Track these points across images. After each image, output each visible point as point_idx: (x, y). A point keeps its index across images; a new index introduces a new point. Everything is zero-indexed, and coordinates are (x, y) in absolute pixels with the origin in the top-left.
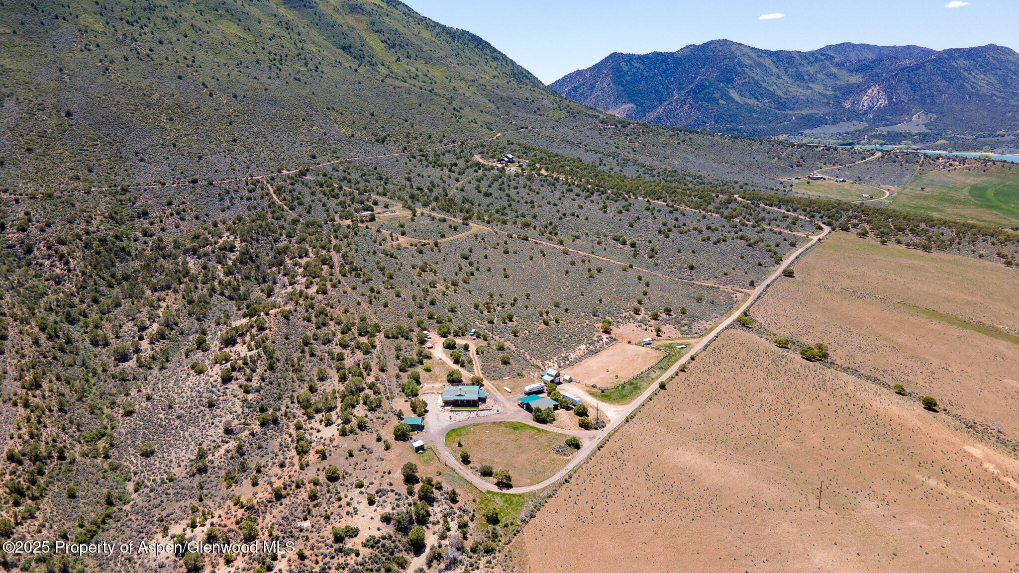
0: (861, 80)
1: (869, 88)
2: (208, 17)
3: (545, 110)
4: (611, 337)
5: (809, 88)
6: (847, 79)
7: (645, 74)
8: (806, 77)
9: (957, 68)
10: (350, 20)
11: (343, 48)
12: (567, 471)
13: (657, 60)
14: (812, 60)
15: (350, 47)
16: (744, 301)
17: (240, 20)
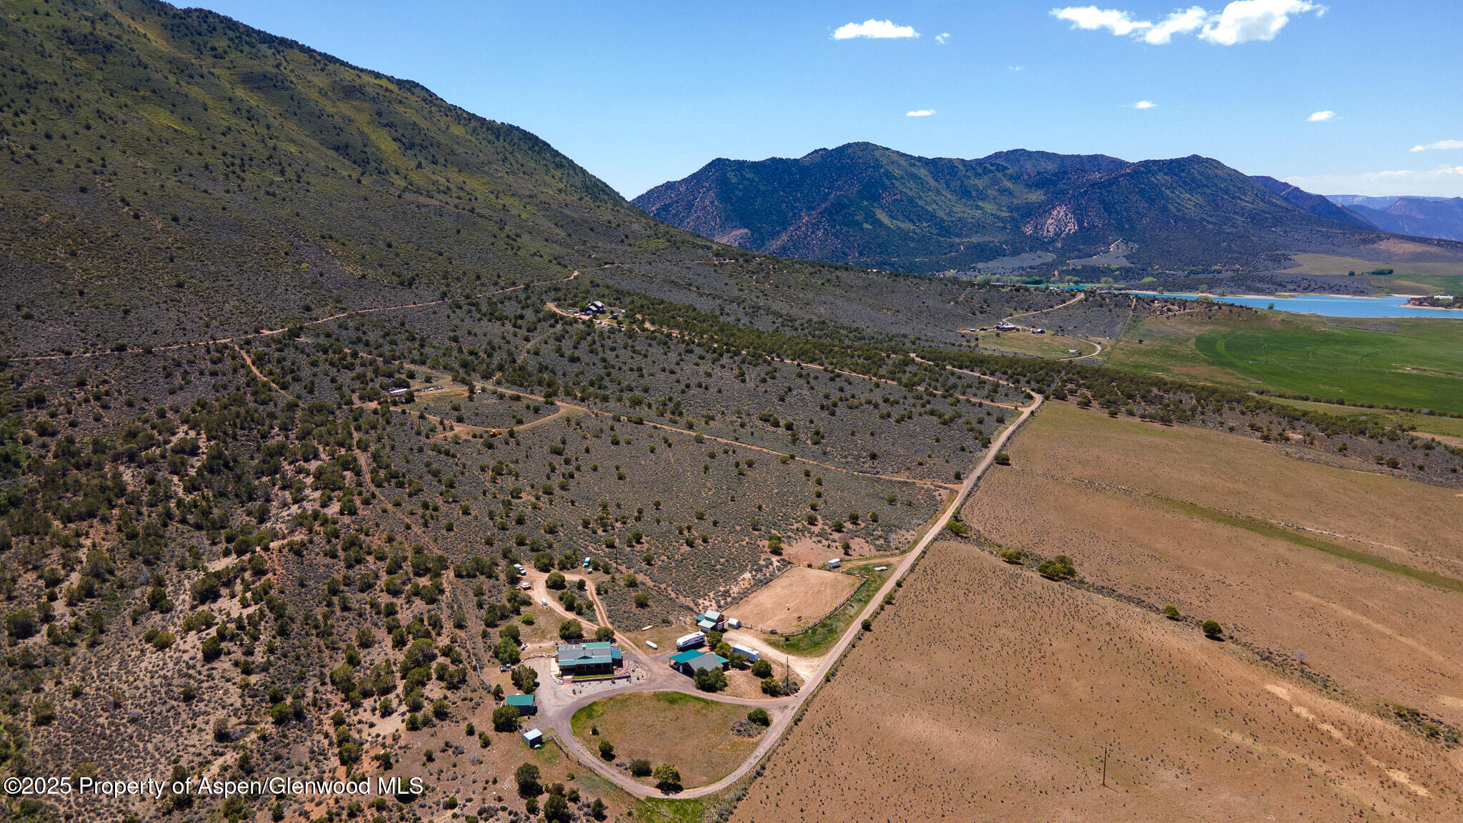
0: (1043, 197)
1: (1054, 208)
2: (123, 100)
3: (636, 238)
4: (782, 560)
5: (978, 208)
6: (1025, 197)
7: (762, 188)
8: (974, 194)
9: (1156, 185)
10: (345, 108)
11: (337, 149)
12: (757, 760)
13: (777, 169)
14: (980, 171)
15: (347, 147)
16: (951, 501)
17: (174, 106)
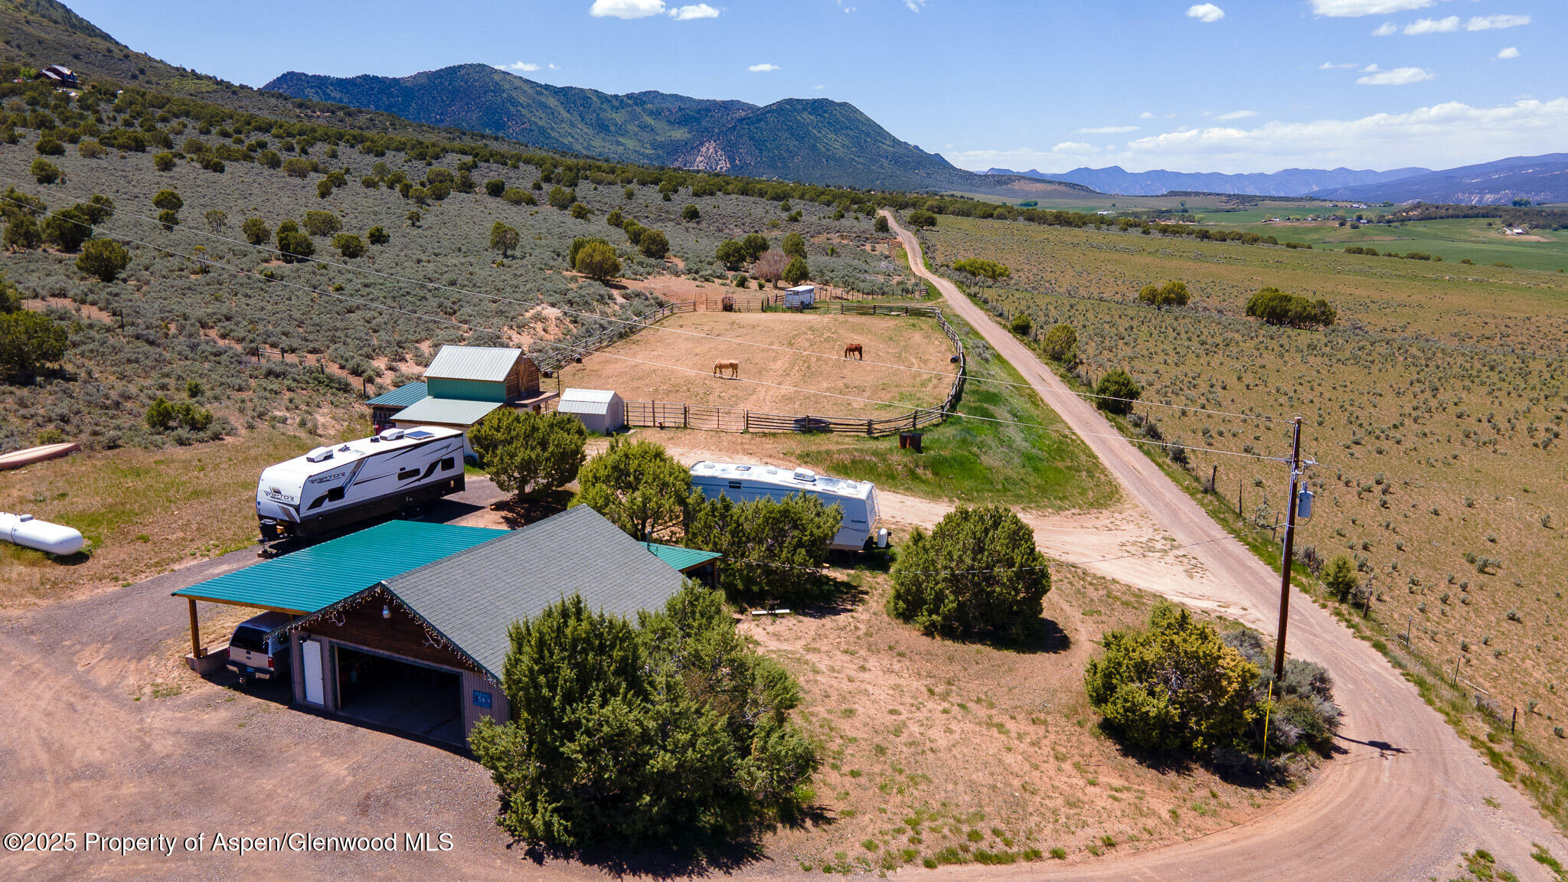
0: (687, 135)
1: (702, 144)
5: (618, 143)
6: (669, 134)
8: (612, 128)
9: (803, 124)
13: (372, 88)
14: (616, 104)
